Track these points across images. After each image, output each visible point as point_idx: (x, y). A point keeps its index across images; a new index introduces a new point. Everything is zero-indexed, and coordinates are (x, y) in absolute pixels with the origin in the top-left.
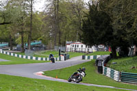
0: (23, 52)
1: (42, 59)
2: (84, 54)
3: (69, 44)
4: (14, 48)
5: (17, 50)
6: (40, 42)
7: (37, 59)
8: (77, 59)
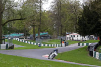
1: (48, 45)
2: (79, 42)
3: (68, 35)
4: (28, 37)
5: (30, 39)
6: (47, 33)
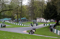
0: (18, 22)
3: (38, 19)
4: (14, 20)
6: (25, 18)
7: (24, 25)
8: (41, 25)
